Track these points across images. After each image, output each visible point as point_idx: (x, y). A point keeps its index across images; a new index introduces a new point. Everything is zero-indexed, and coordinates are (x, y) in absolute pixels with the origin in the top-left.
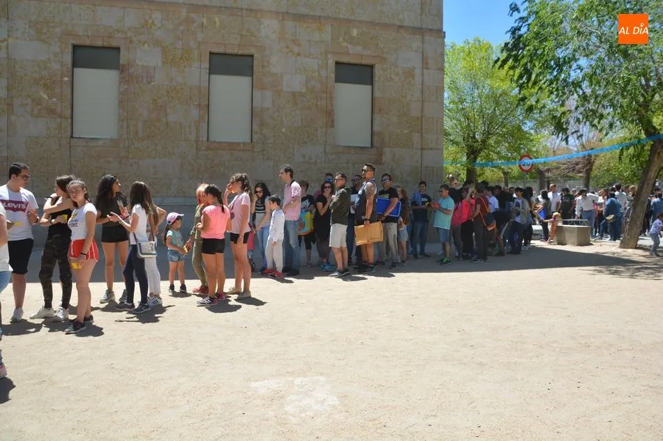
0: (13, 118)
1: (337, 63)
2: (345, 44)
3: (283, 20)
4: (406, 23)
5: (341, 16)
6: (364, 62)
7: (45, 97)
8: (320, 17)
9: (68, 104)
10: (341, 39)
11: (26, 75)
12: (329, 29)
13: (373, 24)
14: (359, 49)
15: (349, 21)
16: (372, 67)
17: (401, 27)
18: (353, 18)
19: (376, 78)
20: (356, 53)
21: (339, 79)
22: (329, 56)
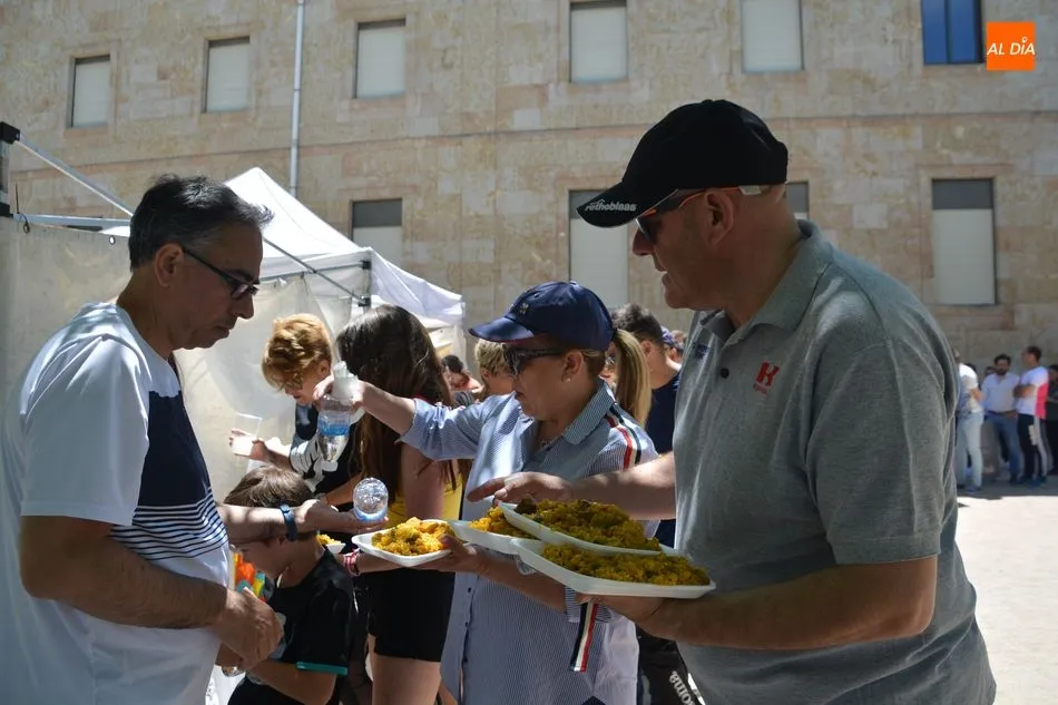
0: (501, 287)
1: (935, 182)
2: (945, 152)
3: (849, 127)
4: (1046, 106)
5: (937, 110)
6: (977, 175)
7: (538, 259)
8: (904, 116)
9: (565, 266)
10: (939, 144)
11: (515, 233)
12: (918, 131)
13: (990, 115)
14: (968, 157)
15: (949, 116)
16: (990, 181)
17: (1037, 113)
18: (956, 110)
19: (998, 199)
20: (963, 163)
21: (938, 204)
22: (922, 172)
